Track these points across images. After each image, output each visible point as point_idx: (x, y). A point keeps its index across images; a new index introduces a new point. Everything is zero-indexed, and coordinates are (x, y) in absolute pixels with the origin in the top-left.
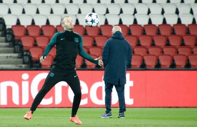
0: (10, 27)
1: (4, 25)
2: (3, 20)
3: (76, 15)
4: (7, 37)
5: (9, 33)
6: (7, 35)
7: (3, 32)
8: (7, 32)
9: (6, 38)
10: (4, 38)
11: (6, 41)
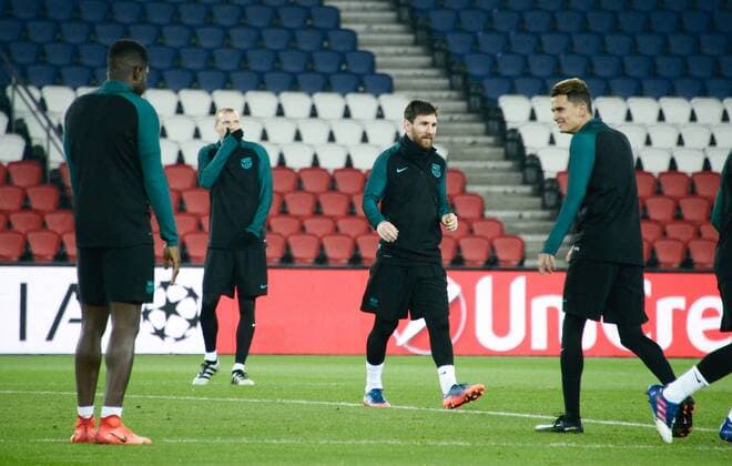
0: (553, 176)
1: (540, 172)
2: (538, 159)
3: (704, 150)
4: (547, 199)
5: (551, 189)
6: (547, 195)
7: (537, 186)
8: (547, 186)
9: (544, 201)
10: (538, 200)
11: (544, 207)
